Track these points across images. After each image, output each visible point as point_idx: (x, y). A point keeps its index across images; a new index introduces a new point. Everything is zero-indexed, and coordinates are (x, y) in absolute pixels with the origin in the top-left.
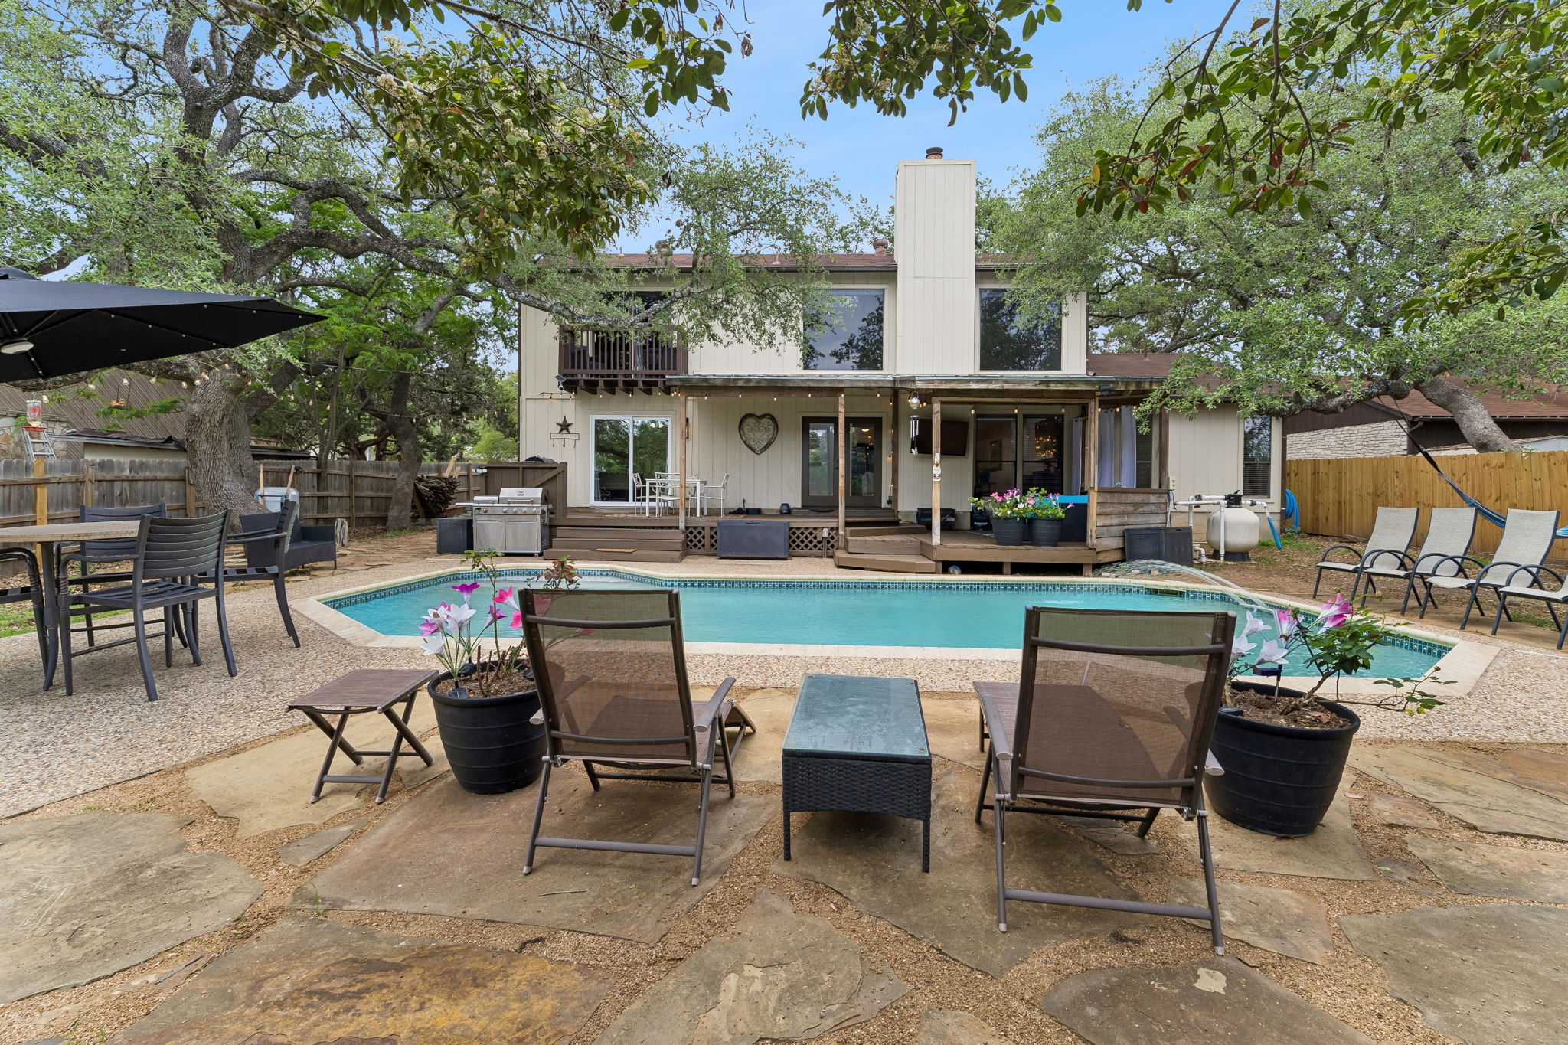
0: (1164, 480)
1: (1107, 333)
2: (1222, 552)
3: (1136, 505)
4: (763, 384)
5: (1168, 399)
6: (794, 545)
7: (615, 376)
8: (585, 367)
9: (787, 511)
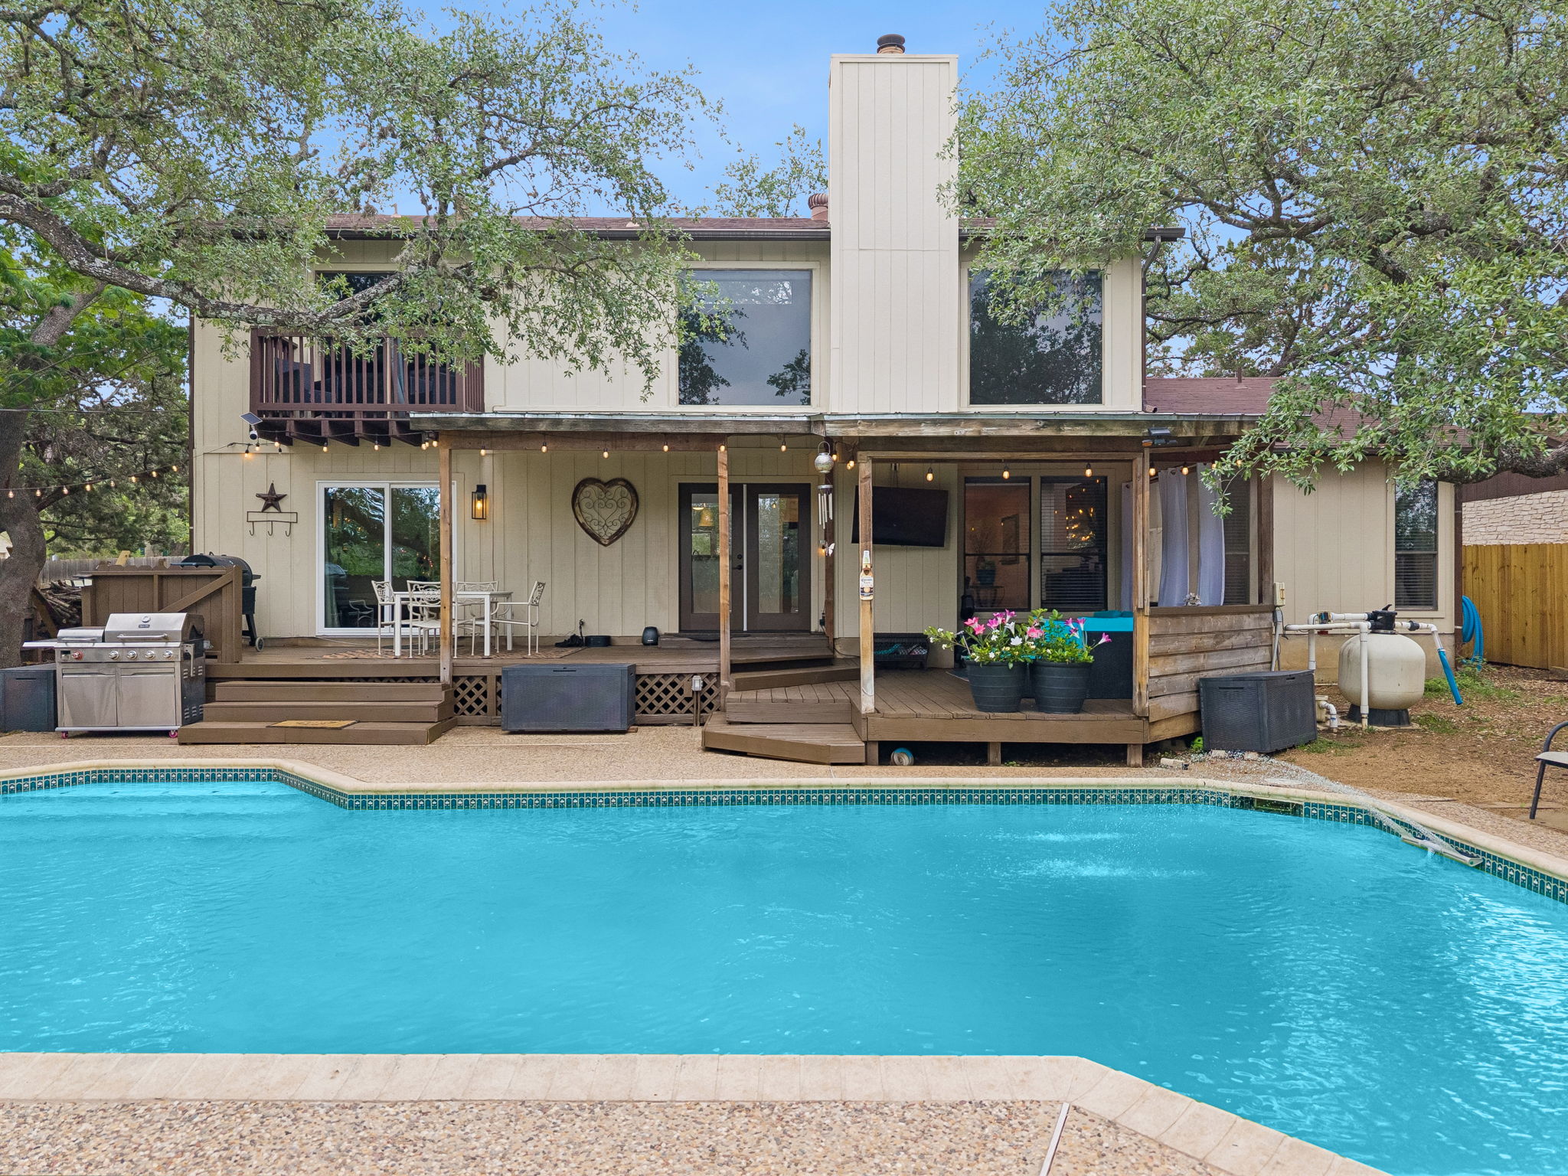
0: (1267, 591)
1: (1185, 348)
2: (1365, 710)
3: (1219, 635)
4: (582, 428)
5: (1266, 452)
6: (644, 706)
7: (350, 414)
8: (307, 400)
9: (652, 640)
